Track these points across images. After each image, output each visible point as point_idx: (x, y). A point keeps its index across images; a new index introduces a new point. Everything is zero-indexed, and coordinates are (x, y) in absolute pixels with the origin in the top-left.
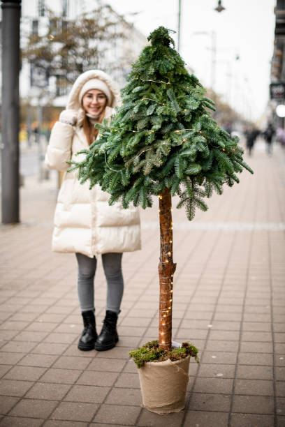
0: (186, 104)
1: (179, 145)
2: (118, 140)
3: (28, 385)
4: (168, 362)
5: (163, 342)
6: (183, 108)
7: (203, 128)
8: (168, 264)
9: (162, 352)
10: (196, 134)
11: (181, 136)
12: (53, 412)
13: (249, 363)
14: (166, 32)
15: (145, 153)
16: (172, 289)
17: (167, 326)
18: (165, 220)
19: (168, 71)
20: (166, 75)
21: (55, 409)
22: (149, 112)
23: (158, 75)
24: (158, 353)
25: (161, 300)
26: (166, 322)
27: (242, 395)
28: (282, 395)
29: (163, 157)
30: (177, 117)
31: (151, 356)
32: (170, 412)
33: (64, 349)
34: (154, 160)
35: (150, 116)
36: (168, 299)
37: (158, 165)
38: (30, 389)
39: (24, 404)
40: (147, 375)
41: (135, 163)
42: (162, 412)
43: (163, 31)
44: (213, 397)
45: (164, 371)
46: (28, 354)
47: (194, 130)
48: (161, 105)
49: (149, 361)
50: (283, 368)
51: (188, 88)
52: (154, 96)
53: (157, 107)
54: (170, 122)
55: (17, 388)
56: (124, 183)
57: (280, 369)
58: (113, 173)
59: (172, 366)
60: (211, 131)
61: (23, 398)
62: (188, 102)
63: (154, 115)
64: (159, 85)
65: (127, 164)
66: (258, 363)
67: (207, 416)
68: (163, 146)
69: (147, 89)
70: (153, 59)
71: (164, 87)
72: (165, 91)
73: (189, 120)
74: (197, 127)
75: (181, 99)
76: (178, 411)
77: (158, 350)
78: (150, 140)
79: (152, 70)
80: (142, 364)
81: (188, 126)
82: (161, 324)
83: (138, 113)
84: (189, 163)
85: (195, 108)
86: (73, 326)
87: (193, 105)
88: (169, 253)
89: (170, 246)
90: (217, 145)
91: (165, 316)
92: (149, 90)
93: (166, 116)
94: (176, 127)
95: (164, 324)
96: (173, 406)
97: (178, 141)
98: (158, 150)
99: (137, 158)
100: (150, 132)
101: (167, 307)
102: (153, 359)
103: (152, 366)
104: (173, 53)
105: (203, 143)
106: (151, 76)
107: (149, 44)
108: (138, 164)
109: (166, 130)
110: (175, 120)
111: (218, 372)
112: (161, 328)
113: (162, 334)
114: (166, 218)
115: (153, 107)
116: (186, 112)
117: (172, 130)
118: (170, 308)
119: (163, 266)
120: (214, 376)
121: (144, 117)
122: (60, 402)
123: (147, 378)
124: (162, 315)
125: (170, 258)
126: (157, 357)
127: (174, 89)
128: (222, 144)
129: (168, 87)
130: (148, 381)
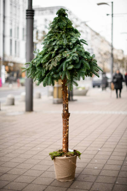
0: (71, 41)
1: (65, 57)
2: (41, 57)
3: (9, 169)
4: (65, 157)
5: (64, 149)
6: (69, 42)
7: (77, 51)
8: (66, 113)
9: (63, 153)
10: (74, 53)
11: (67, 54)
12: (15, 179)
13: (111, 164)
14: (64, 10)
15: (51, 61)
16: (68, 124)
17: (66, 141)
18: (64, 93)
19: (64, 26)
20: (62, 28)
21: (17, 178)
22: (54, 44)
23: (59, 29)
24: (61, 154)
25: (63, 129)
26: (65, 140)
27: (102, 176)
28: (121, 177)
29: (58, 62)
30: (66, 46)
31: (58, 155)
32: (66, 181)
33: (31, 156)
34: (54, 64)
35: (54, 45)
36: (66, 129)
37: (55, 66)
38: (9, 170)
39: (5, 175)
40: (56, 163)
41: (46, 66)
42: (63, 181)
43: (62, 10)
44: (89, 176)
45: (63, 161)
46: (14, 158)
47: (73, 51)
48: (59, 41)
49: (56, 157)
50: (126, 166)
51: (73, 34)
52: (57, 37)
53: (57, 42)
54: (62, 48)
55: (4, 170)
56: (43, 75)
57: (125, 166)
58: (39, 71)
59: (66, 159)
60: (81, 51)
61: (5, 173)
62: (72, 40)
63: (55, 45)
64: (59, 33)
65: (44, 67)
66: (115, 164)
67: (83, 183)
68: (58, 57)
69: (54, 35)
70: (58, 22)
71: (61, 33)
72: (62, 35)
73: (72, 47)
74: (75, 50)
75: (69, 39)
76: (70, 180)
77: (61, 152)
78: (53, 56)
79: (57, 27)
80: (54, 158)
81: (70, 49)
82: (63, 140)
83: (49, 44)
84: (69, 65)
85: (74, 42)
86: (39, 148)
87: (74, 41)
88: (66, 108)
89: (67, 105)
90: (83, 57)
91: (65, 137)
92: (55, 35)
93: (61, 45)
94: (65, 50)
95: (64, 141)
96: (68, 178)
97: (65, 55)
98: (56, 60)
99: (47, 63)
100: (54, 52)
101: (66, 133)
102: (58, 156)
103: (58, 159)
104: (67, 19)
105: (76, 56)
106: (56, 29)
107: (57, 16)
108: (47, 66)
109: (60, 51)
110: (64, 47)
111: (96, 167)
112: (63, 142)
113: (64, 145)
114: (65, 92)
115: (55, 42)
116: (71, 44)
117: (63, 51)
118: (67, 133)
119: (64, 114)
120: (93, 168)
121: (51, 46)
122: (20, 175)
123: (56, 165)
124: (64, 136)
125: (67, 111)
126: (61, 155)
127: (66, 34)
128: (85, 57)
129: (63, 33)
130: (57, 166)
